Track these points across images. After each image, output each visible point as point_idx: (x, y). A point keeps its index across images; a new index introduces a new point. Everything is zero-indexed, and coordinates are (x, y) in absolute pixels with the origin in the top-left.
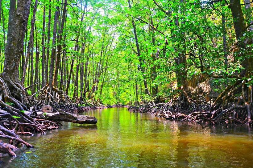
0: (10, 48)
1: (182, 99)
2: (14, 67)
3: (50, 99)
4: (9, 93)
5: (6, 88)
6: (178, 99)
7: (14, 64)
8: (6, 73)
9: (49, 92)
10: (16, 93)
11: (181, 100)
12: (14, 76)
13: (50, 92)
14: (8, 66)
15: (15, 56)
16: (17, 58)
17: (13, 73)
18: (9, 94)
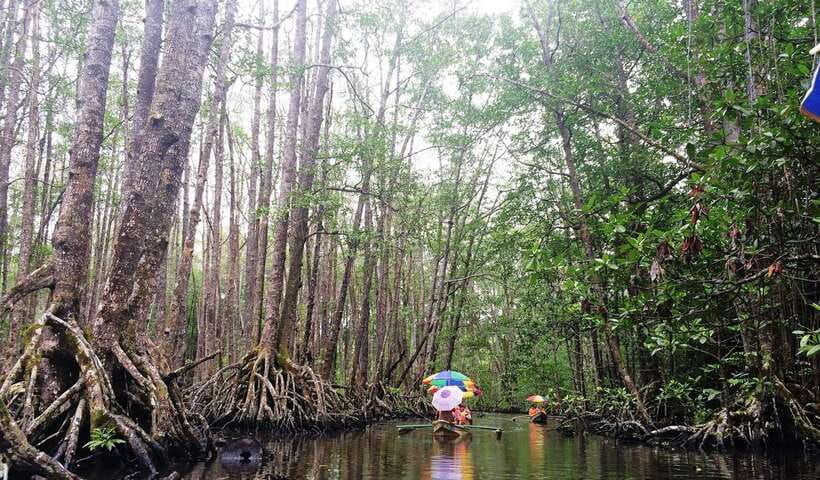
0: (124, 234)
1: (770, 408)
2: (137, 297)
3: (264, 399)
4: (109, 395)
5: (98, 380)
6: (750, 410)
7: (136, 287)
8: (106, 322)
9: (262, 372)
10: (134, 392)
11: (766, 414)
12: (132, 331)
13: (266, 372)
14: (113, 297)
15: (142, 260)
16: (149, 266)
17: (131, 321)
18: (107, 398)
